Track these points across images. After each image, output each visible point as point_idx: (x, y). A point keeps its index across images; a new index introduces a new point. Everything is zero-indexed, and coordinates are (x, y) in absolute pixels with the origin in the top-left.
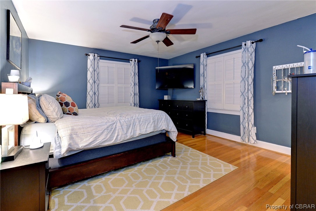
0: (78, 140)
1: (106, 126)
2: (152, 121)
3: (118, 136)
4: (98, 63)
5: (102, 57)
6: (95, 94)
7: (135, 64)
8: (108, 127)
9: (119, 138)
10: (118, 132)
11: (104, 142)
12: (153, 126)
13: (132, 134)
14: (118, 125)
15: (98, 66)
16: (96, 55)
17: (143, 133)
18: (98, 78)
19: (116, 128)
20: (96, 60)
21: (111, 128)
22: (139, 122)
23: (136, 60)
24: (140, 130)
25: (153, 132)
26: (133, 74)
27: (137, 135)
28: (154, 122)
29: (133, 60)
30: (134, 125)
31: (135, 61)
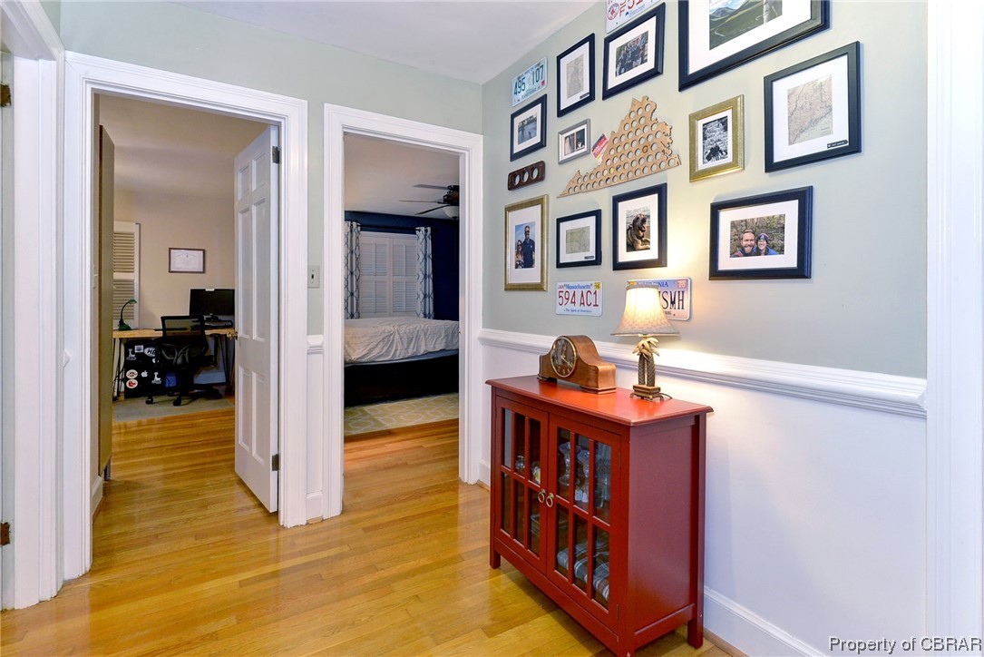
0: (351, 351)
1: (381, 338)
2: (443, 335)
3: (396, 350)
4: (358, 238)
5: (364, 227)
6: (352, 294)
7: (425, 236)
8: (384, 339)
9: (398, 354)
10: (397, 346)
11: (380, 356)
12: (444, 341)
13: (415, 350)
14: (397, 336)
15: (357, 245)
16: (354, 223)
17: (431, 350)
18: (357, 266)
19: (393, 340)
20: (354, 233)
21: (388, 339)
22: (425, 334)
23: (429, 229)
24: (426, 345)
25: (444, 350)
26: (422, 257)
27: (422, 352)
28: (447, 336)
29: (423, 229)
30: (418, 338)
31: (426, 231)
